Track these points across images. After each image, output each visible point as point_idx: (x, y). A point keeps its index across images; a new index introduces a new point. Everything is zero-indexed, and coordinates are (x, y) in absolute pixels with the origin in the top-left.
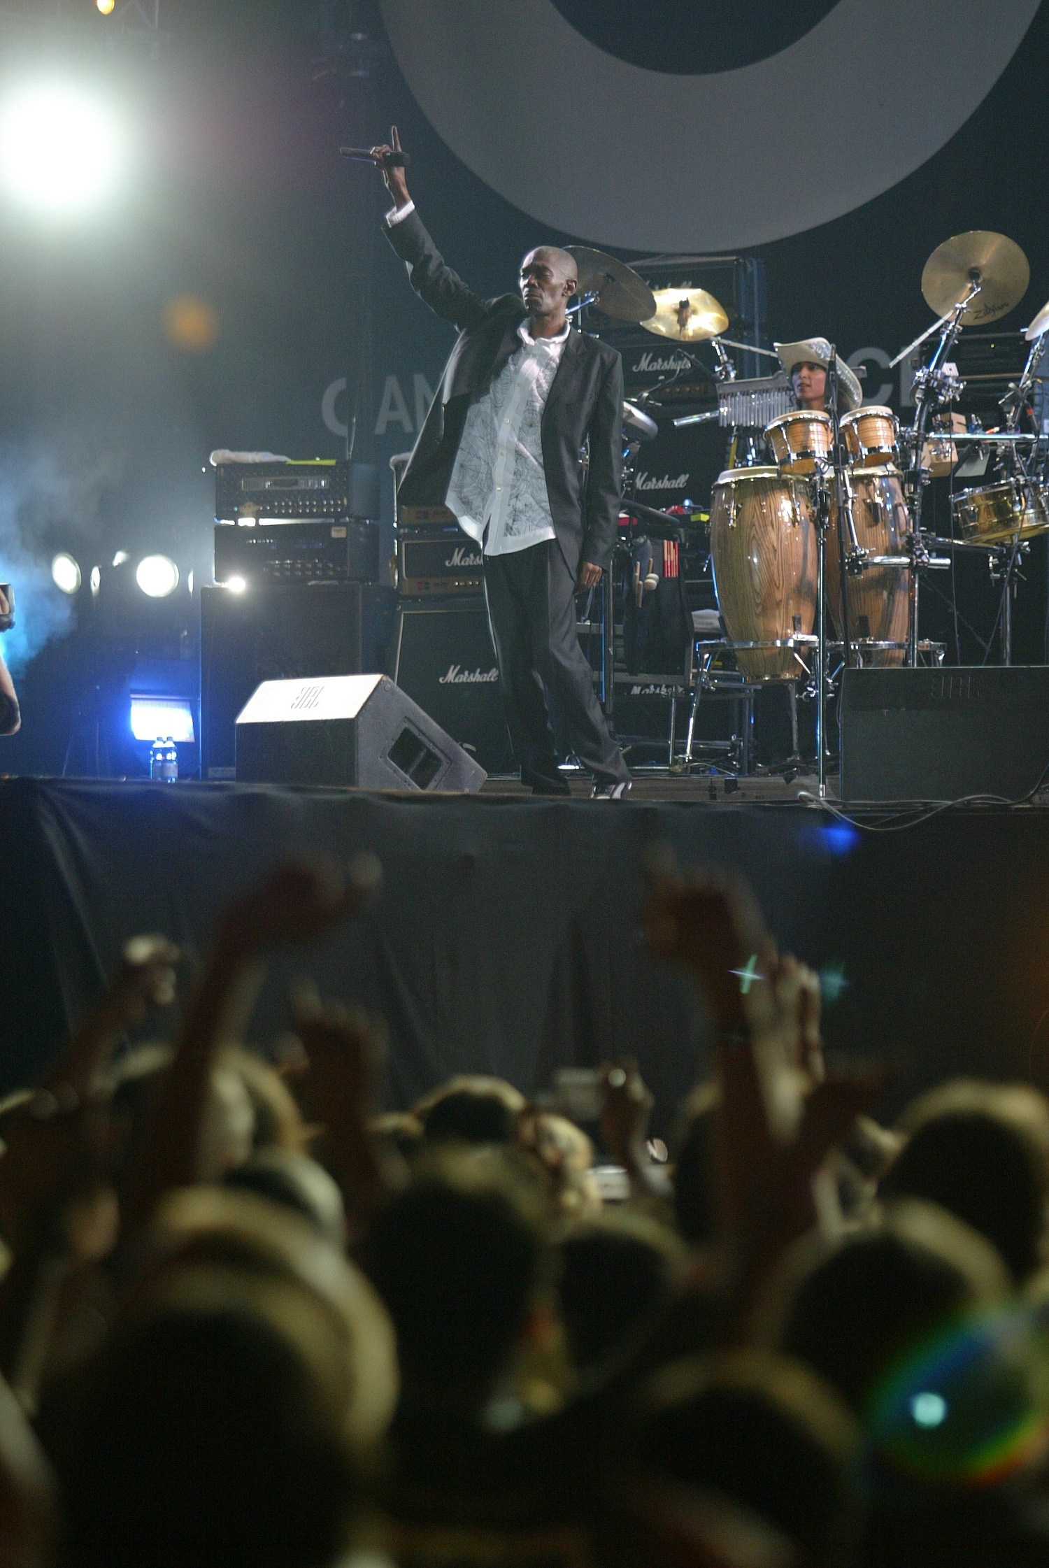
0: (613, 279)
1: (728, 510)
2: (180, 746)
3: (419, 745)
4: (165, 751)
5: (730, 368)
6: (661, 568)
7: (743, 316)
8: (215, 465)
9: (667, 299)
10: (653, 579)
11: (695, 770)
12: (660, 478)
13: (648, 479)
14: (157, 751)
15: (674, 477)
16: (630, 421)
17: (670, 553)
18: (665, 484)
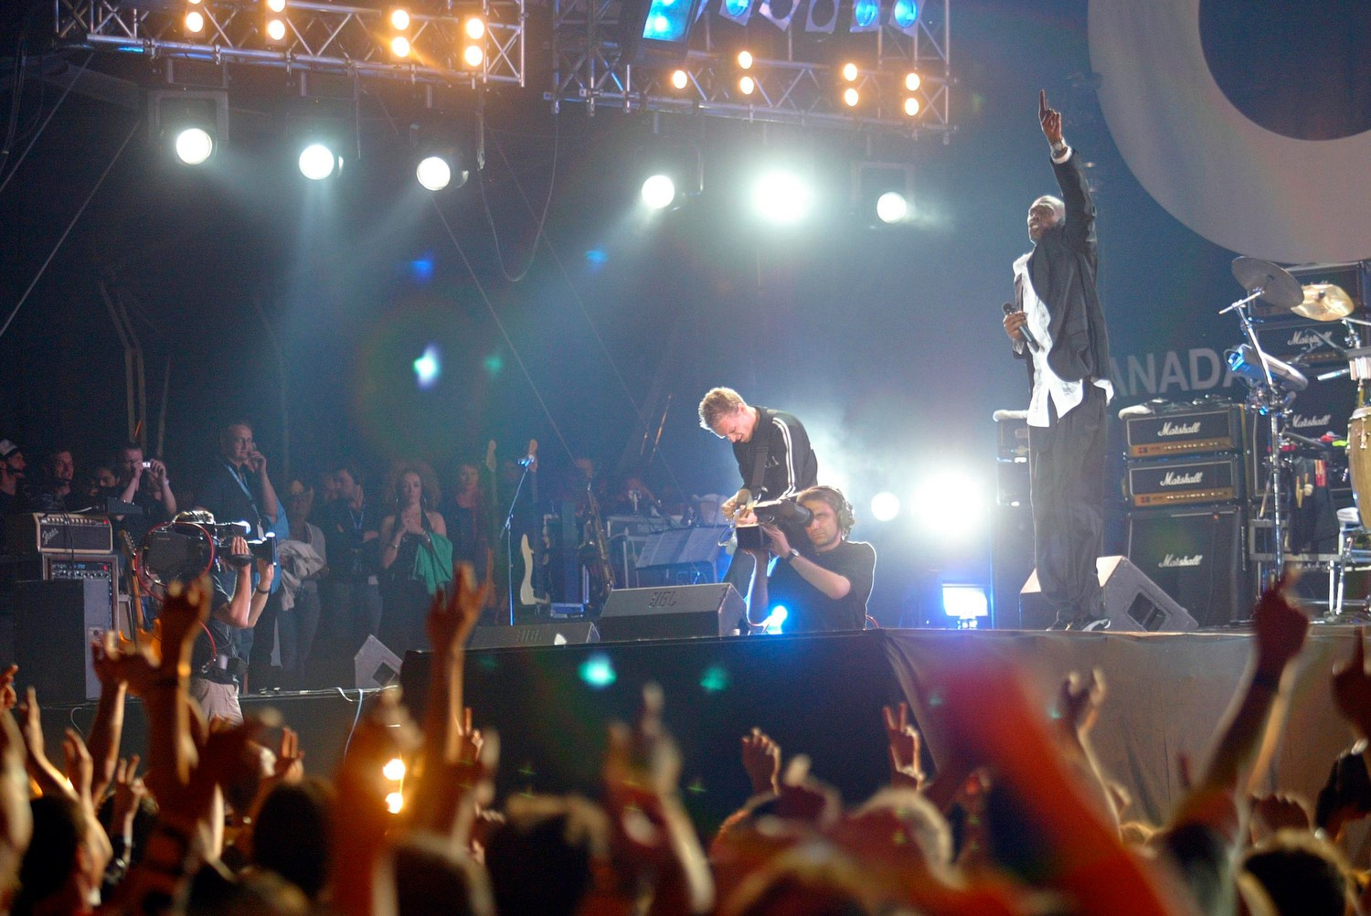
0: (1273, 278)
1: (1360, 436)
2: (979, 618)
3: (1149, 604)
4: (969, 621)
5: (1356, 338)
6: (1314, 480)
7: (1365, 304)
8: (996, 421)
9: (1311, 292)
10: (1309, 488)
11: (1343, 621)
12: (1310, 418)
13: (1302, 420)
14: (962, 621)
15: (1320, 417)
16: (1288, 377)
17: (1320, 470)
18: (1314, 422)
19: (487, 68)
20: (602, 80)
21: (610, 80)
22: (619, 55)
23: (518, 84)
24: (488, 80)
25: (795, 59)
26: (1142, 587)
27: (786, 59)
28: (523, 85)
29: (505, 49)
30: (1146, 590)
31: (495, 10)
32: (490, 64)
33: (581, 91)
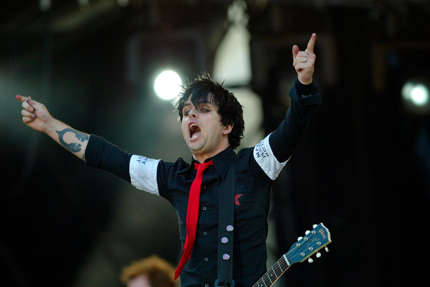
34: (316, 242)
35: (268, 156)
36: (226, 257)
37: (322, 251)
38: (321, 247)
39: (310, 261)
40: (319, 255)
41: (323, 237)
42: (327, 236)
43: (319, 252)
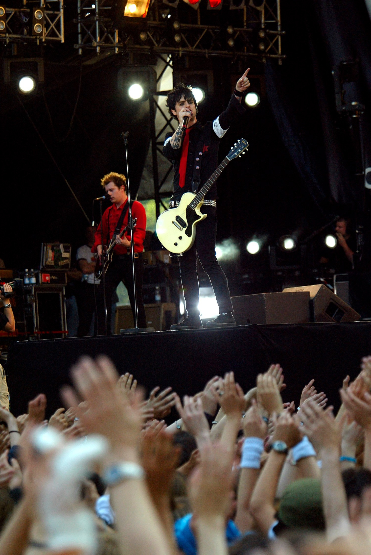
19: (45, 34)
20: (103, 38)
21: (107, 37)
22: (112, 24)
23: (60, 41)
24: (45, 39)
25: (201, 24)
26: (332, 299)
27: (197, 24)
28: (63, 41)
29: (54, 23)
30: (334, 300)
31: (48, 4)
32: (46, 32)
33: (93, 43)
34: (242, 147)
35: (218, 126)
36: (198, 167)
37: (245, 151)
38: (244, 149)
39: (240, 156)
40: (244, 153)
41: (245, 144)
42: (247, 143)
43: (243, 151)
